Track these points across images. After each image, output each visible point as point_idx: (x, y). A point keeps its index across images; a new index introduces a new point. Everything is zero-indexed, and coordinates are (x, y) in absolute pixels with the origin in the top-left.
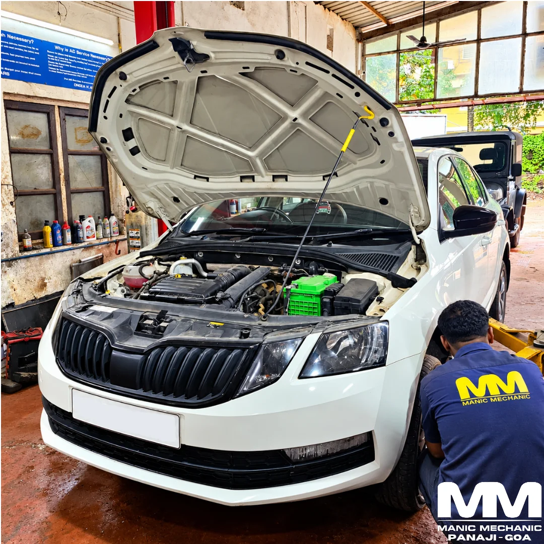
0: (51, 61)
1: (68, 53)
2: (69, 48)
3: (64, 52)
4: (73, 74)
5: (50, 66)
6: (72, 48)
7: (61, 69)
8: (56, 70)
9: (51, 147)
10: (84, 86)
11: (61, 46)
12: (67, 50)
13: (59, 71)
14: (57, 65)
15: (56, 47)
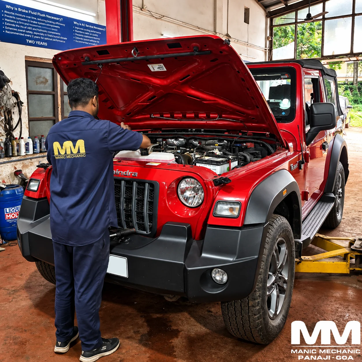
1: (81, 27)
3: (78, 26)
9: (54, 90)
12: (80, 24)
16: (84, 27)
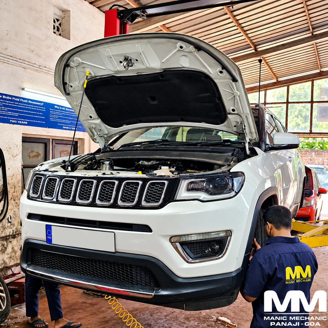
0: (51, 114)
2: (62, 107)
3: (59, 109)
4: (63, 121)
5: (51, 118)
6: (64, 107)
7: (57, 118)
8: (53, 120)
10: (70, 128)
11: (58, 106)
13: (55, 120)
14: (55, 116)
15: (55, 107)
16: (65, 111)
